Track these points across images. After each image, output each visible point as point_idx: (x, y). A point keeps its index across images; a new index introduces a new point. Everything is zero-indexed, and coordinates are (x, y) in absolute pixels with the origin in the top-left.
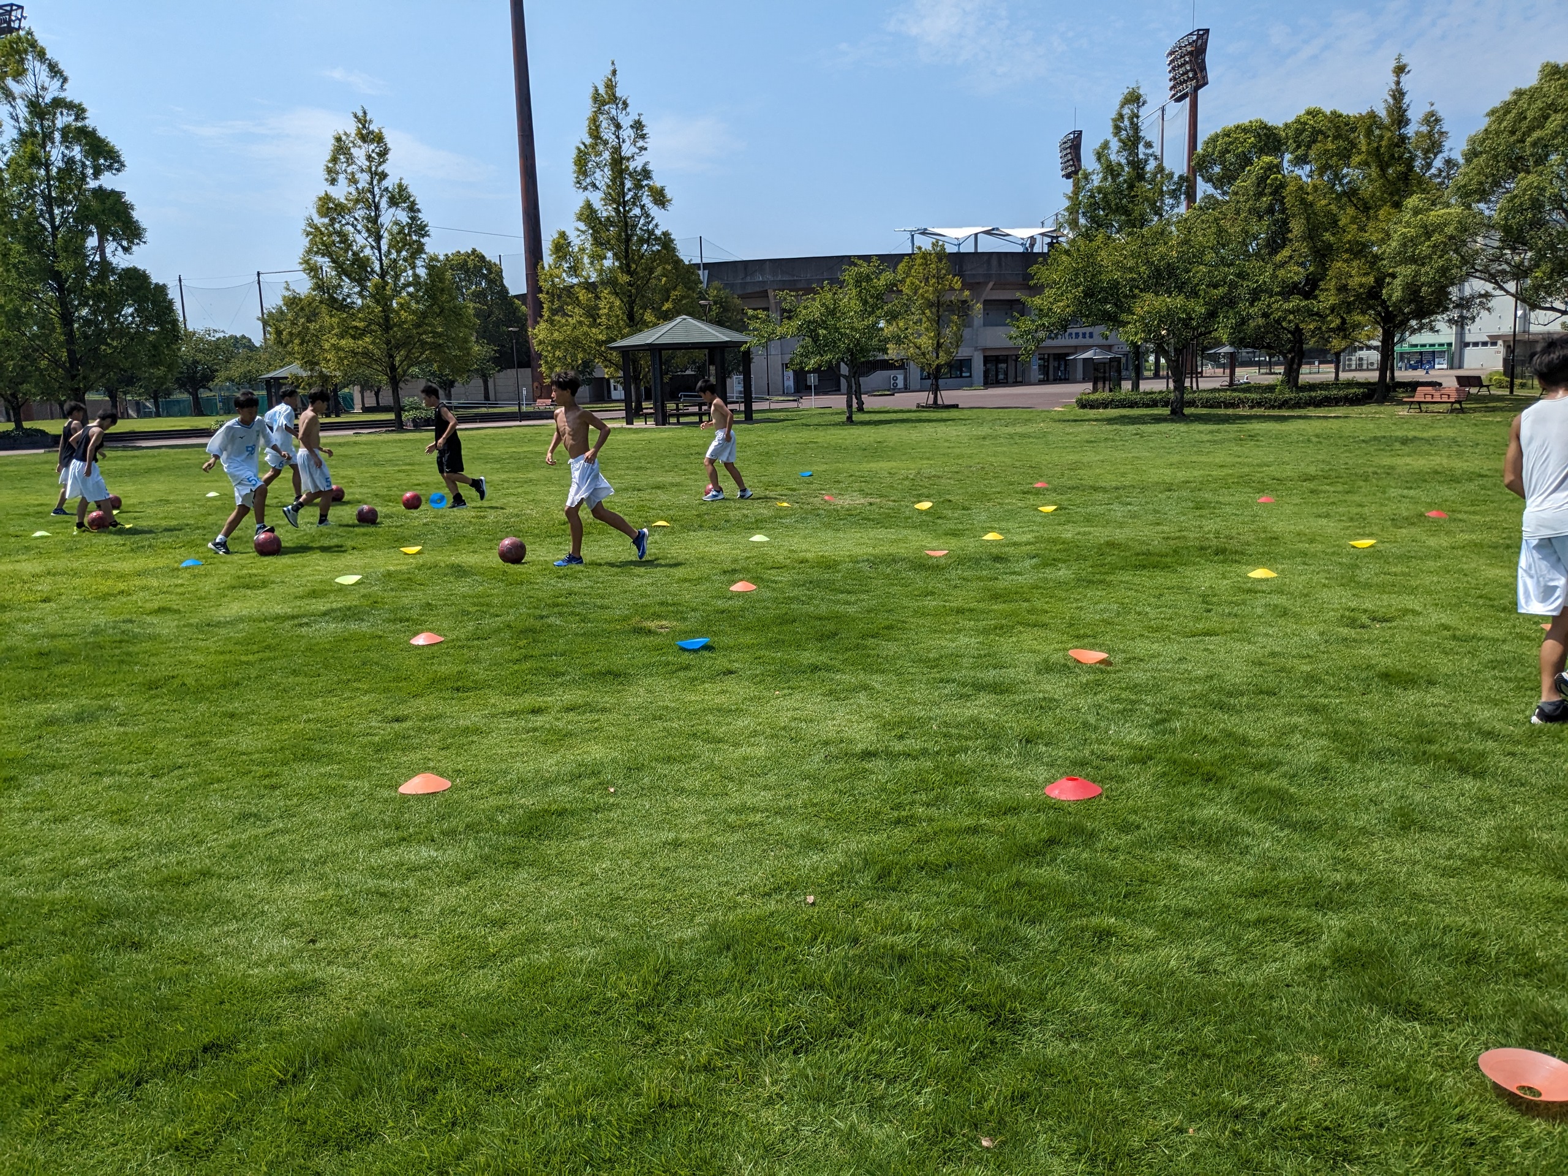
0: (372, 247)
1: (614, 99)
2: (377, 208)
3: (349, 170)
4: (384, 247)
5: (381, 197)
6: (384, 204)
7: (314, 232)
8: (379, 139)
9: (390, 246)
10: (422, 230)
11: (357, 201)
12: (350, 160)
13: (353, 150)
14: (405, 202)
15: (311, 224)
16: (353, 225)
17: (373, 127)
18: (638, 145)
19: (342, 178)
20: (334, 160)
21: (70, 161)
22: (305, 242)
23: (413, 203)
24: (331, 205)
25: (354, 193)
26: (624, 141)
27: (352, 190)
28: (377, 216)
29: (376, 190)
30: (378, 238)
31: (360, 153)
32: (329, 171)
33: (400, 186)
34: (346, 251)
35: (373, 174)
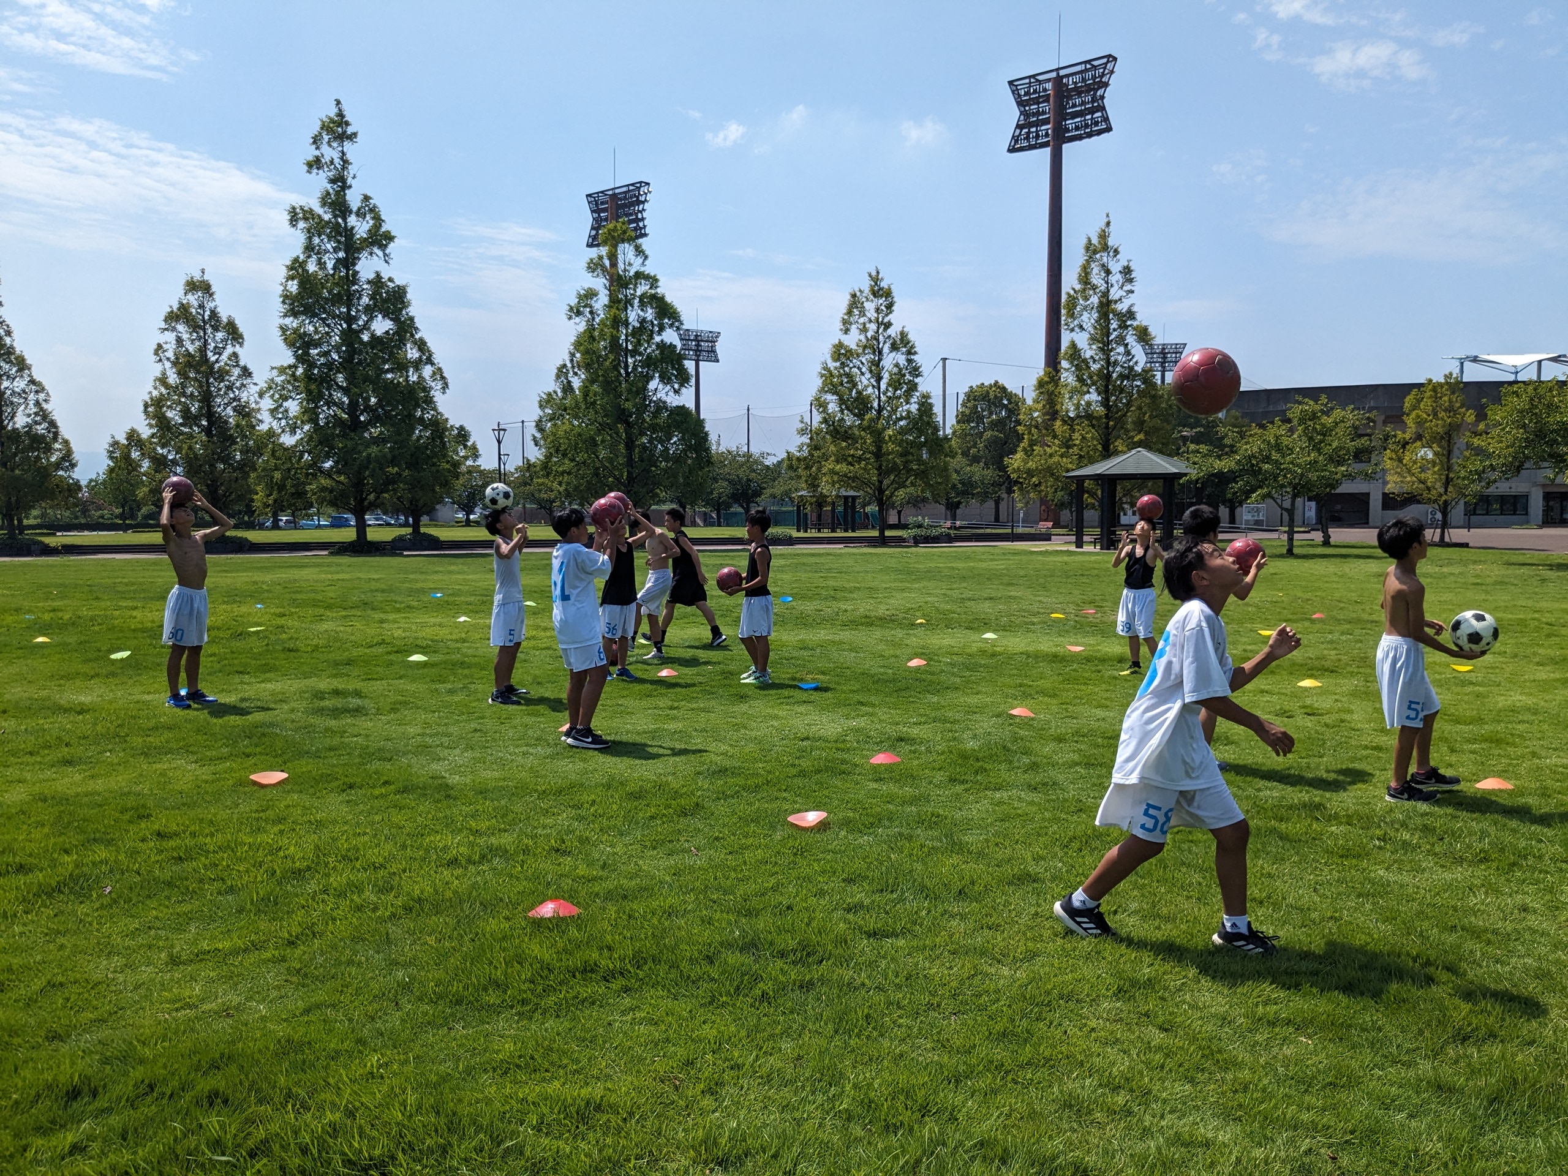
0: (873, 387)
1: (1105, 248)
2: (880, 353)
3: (862, 320)
4: (883, 385)
5: (885, 342)
6: (886, 350)
7: (827, 375)
8: (888, 294)
9: (889, 385)
10: (916, 371)
11: (865, 347)
12: (862, 313)
13: (865, 304)
14: (905, 347)
15: (826, 368)
16: (859, 368)
17: (884, 284)
18: (1125, 288)
19: (854, 329)
20: (850, 313)
21: (643, 321)
22: (819, 382)
23: (913, 347)
24: (843, 351)
25: (864, 340)
26: (1112, 286)
27: (862, 337)
28: (880, 360)
29: (881, 338)
30: (879, 379)
31: (870, 307)
32: (844, 322)
33: (902, 333)
34: (851, 390)
35: (879, 324)
